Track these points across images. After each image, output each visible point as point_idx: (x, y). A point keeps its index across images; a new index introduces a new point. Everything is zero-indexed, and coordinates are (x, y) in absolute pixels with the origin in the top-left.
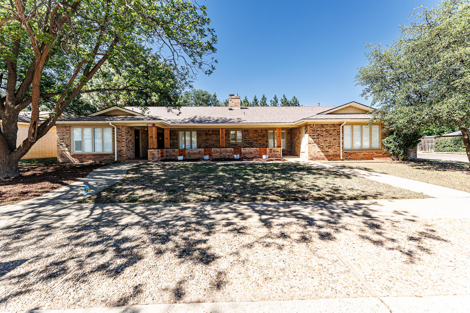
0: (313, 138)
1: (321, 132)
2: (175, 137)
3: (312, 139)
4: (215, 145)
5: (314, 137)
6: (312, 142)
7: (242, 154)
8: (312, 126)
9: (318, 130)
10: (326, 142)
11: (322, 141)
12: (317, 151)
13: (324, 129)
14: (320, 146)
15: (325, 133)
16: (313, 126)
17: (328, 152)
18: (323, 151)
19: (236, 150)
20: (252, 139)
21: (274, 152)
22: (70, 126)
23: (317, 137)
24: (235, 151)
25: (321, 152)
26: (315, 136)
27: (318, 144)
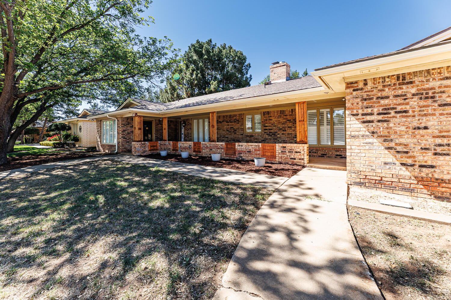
0: (364, 122)
1: (400, 100)
2: (189, 127)
3: (361, 125)
4: (227, 136)
5: (368, 118)
6: (361, 133)
7: (237, 153)
8: (361, 85)
9: (384, 94)
10: (422, 132)
11: (403, 128)
12: (383, 160)
13: (414, 91)
14: (392, 144)
15: (414, 102)
16: (366, 84)
17: (432, 167)
18: (410, 161)
19: (229, 146)
20: (275, 126)
21: (289, 152)
22: (101, 120)
23: (380, 117)
24: (227, 147)
25: (398, 167)
26: (372, 114)
27: (386, 139)
